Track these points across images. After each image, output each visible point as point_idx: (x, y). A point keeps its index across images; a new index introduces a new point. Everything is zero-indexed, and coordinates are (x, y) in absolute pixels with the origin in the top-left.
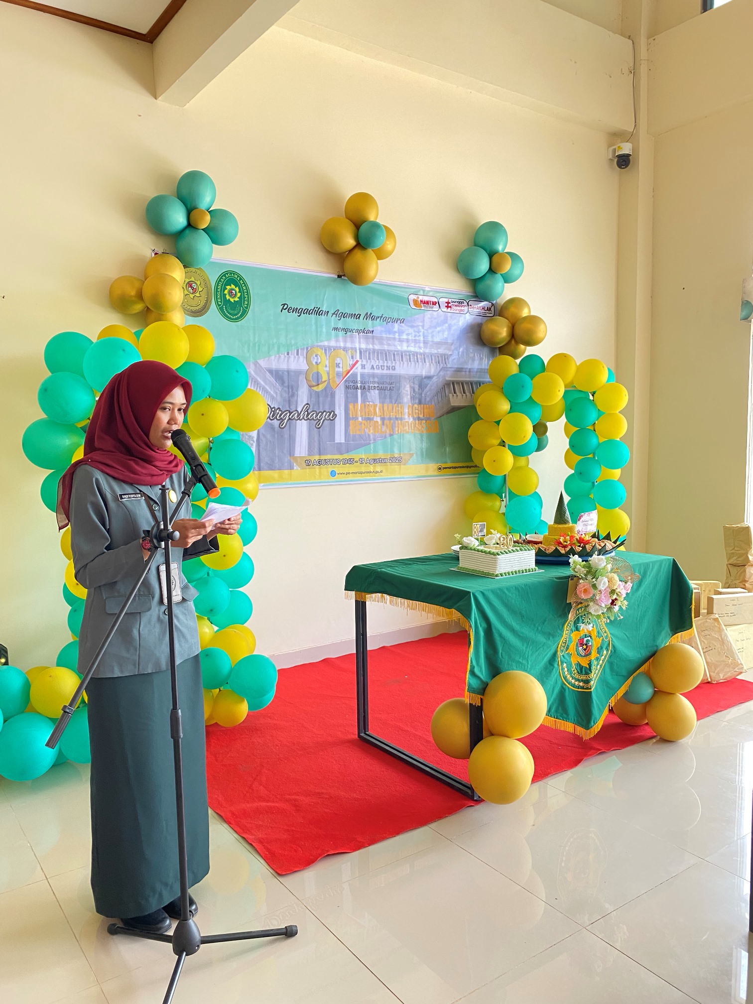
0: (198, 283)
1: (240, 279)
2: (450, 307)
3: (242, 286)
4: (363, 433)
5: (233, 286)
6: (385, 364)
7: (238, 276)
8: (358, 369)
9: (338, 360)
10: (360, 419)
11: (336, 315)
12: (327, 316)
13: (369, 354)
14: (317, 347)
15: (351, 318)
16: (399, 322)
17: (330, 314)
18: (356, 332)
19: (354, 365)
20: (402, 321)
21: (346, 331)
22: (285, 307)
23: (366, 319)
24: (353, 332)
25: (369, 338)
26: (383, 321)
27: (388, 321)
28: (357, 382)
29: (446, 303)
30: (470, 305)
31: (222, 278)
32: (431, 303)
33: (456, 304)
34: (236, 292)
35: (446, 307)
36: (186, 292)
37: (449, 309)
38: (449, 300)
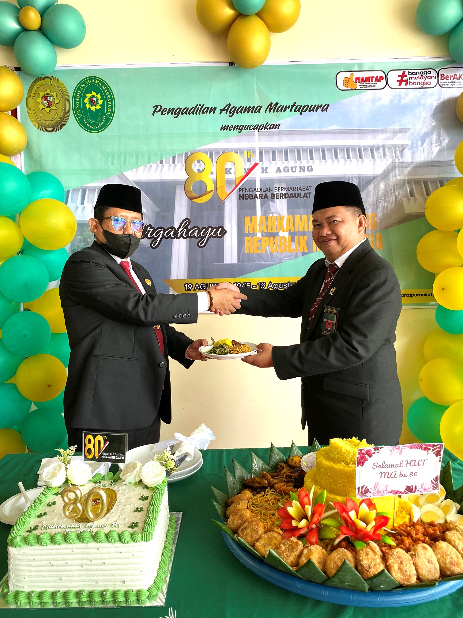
0: (54, 95)
1: (102, 85)
2: (406, 81)
3: (104, 92)
4: (263, 252)
5: (94, 94)
6: (298, 165)
7: (100, 81)
8: (257, 175)
9: (228, 165)
10: (259, 235)
11: (227, 110)
12: (214, 113)
13: (274, 153)
14: (200, 151)
15: (248, 112)
16: (320, 109)
17: (218, 111)
18: (254, 129)
19: (251, 170)
20: (325, 108)
21: (240, 128)
22: (158, 109)
23: (270, 111)
24: (250, 129)
25: (273, 134)
26: (295, 111)
27: (302, 111)
28: (255, 190)
29: (399, 76)
30: (441, 75)
31: (80, 86)
32: (374, 79)
33: (417, 76)
34: (97, 100)
35: (398, 81)
36: (41, 106)
37: (404, 83)
38: (404, 72)
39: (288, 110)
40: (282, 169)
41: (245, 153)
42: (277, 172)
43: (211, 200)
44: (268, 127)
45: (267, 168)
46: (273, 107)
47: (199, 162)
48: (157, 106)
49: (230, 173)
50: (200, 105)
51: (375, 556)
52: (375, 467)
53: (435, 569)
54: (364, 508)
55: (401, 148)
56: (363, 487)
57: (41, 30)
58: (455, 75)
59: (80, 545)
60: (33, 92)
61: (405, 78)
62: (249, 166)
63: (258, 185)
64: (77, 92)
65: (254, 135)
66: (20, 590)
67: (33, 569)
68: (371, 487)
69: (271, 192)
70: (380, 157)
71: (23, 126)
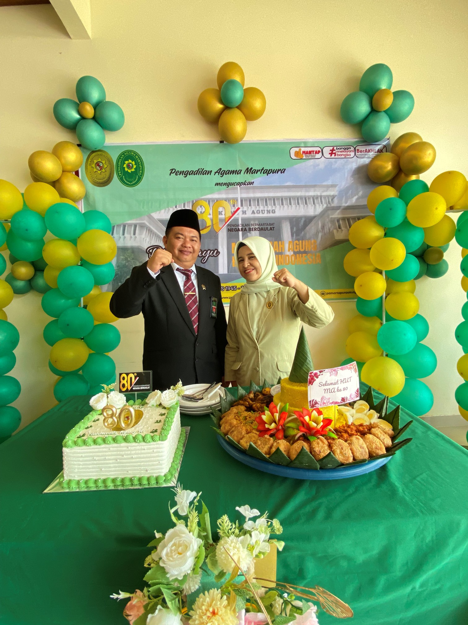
0: (104, 162)
1: (136, 155)
2: (335, 153)
3: (137, 160)
5: (130, 161)
6: (266, 209)
7: (134, 153)
8: (239, 216)
9: (221, 209)
11: (219, 173)
12: (210, 174)
13: (250, 201)
14: (201, 199)
15: (233, 174)
16: (280, 172)
17: (213, 173)
18: (237, 185)
19: (235, 212)
20: (283, 171)
21: (228, 185)
22: (173, 171)
23: (247, 173)
24: (234, 185)
25: (249, 188)
26: (264, 173)
27: (268, 173)
28: (238, 225)
29: (330, 150)
30: (357, 150)
31: (121, 156)
32: (314, 152)
33: (342, 150)
34: (132, 165)
35: (330, 154)
36: (95, 170)
37: (333, 155)
38: (333, 148)
39: (259, 173)
40: (255, 212)
41: (231, 201)
42: (252, 214)
43: (210, 232)
44: (246, 184)
45: (245, 211)
46: (249, 171)
47: (201, 206)
48: (172, 170)
49: (222, 214)
50: (201, 169)
51: (324, 445)
52: (320, 385)
53: (365, 452)
54: (315, 413)
55: (332, 198)
56: (313, 400)
57: (94, 118)
58: (366, 150)
59: (115, 445)
60: (89, 160)
61: (334, 152)
62: (234, 209)
63: (240, 222)
64: (119, 160)
65: (237, 189)
66: (72, 479)
67: (81, 463)
68: (318, 400)
69: (249, 227)
70: (319, 203)
71: (82, 183)
